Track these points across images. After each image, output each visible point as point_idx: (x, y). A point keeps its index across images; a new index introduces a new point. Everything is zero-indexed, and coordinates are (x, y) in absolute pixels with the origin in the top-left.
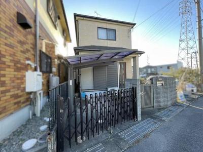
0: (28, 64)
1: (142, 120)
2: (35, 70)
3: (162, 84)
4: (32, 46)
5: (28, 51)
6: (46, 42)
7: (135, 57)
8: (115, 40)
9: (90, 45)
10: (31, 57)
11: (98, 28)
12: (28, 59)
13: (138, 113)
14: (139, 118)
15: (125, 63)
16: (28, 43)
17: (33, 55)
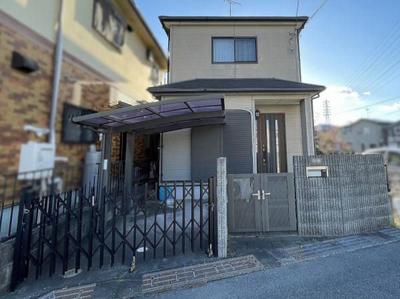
0: (29, 132)
1: (229, 256)
2: (47, 139)
3: (323, 173)
4: (43, 98)
5: (31, 107)
6: (83, 85)
7: (302, 101)
8: (256, 62)
9: (194, 78)
10: (40, 117)
11: (213, 38)
12: (30, 122)
13: (220, 239)
14: (223, 251)
15: (283, 115)
16: (33, 95)
17: (44, 113)
